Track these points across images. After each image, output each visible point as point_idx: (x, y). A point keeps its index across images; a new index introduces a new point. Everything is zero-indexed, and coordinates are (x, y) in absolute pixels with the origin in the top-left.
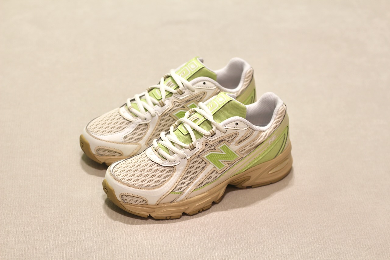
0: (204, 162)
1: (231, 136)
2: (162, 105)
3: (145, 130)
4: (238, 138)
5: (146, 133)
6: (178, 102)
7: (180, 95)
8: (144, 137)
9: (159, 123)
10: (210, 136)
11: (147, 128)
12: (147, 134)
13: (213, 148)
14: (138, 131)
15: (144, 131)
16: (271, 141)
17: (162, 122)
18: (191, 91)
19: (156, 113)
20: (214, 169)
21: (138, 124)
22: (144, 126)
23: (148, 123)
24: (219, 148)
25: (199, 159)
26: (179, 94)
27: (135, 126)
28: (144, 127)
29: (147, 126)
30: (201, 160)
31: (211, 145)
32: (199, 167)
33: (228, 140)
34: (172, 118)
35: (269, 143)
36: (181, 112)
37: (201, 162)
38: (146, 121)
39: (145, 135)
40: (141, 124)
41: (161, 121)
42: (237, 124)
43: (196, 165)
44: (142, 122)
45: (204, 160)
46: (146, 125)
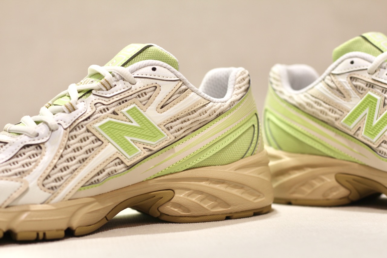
2: (71, 109)
3: (36, 158)
5: (39, 162)
6: (104, 105)
7: (107, 90)
8: (34, 170)
9: (64, 143)
11: (40, 153)
12: (39, 164)
14: (23, 160)
15: (33, 159)
17: (72, 141)
18: (128, 83)
19: (59, 124)
21: (22, 145)
22: (34, 149)
23: (43, 143)
26: (104, 89)
27: (16, 150)
28: (34, 152)
29: (39, 150)
34: (94, 135)
36: (110, 122)
38: (39, 140)
39: (37, 165)
40: (28, 146)
41: (69, 140)
44: (30, 141)
46: (38, 148)
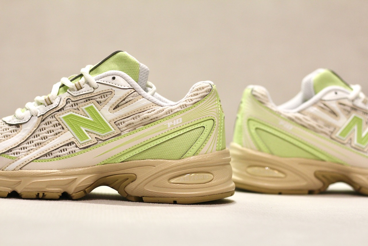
0: (60, 126)
1: (104, 96)
4: (113, 100)
10: (74, 91)
13: (76, 107)
16: (171, 123)
20: (73, 140)
24: (83, 108)
25: (54, 119)
30: (57, 122)
31: (74, 103)
32: (52, 131)
33: (98, 100)
35: (169, 126)
37: (56, 124)
42: (114, 78)
43: (49, 127)
45: (61, 122)
